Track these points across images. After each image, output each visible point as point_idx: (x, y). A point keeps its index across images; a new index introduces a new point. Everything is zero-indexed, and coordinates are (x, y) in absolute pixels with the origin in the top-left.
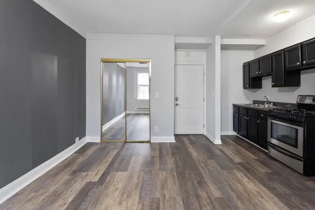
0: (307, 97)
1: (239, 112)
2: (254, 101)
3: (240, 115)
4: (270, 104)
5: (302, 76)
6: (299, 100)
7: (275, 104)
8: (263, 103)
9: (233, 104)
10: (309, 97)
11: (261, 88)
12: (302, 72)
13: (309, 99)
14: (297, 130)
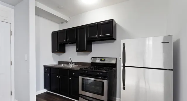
0: (97, 58)
1: (50, 72)
2: (59, 62)
3: (51, 74)
4: (73, 64)
5: (93, 45)
6: (93, 60)
7: (76, 63)
8: (67, 63)
9: (44, 66)
10: (98, 59)
11: (65, 52)
12: (93, 43)
13: (99, 60)
14: (103, 83)
